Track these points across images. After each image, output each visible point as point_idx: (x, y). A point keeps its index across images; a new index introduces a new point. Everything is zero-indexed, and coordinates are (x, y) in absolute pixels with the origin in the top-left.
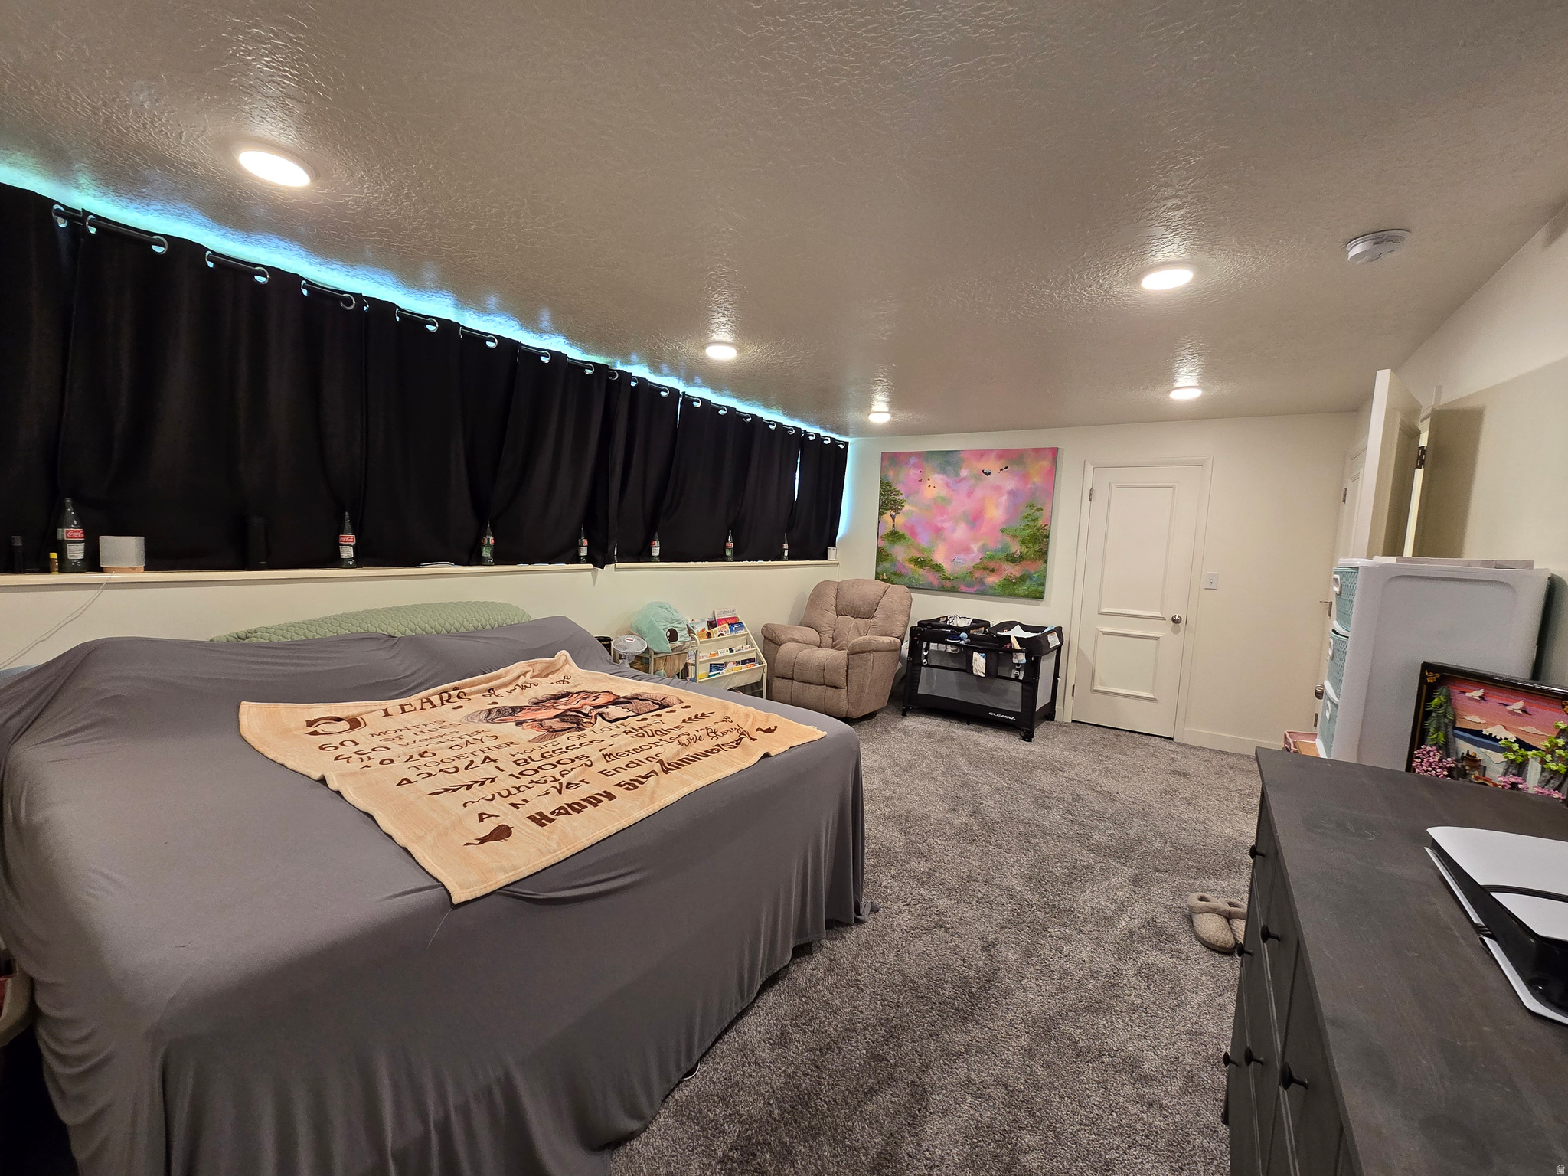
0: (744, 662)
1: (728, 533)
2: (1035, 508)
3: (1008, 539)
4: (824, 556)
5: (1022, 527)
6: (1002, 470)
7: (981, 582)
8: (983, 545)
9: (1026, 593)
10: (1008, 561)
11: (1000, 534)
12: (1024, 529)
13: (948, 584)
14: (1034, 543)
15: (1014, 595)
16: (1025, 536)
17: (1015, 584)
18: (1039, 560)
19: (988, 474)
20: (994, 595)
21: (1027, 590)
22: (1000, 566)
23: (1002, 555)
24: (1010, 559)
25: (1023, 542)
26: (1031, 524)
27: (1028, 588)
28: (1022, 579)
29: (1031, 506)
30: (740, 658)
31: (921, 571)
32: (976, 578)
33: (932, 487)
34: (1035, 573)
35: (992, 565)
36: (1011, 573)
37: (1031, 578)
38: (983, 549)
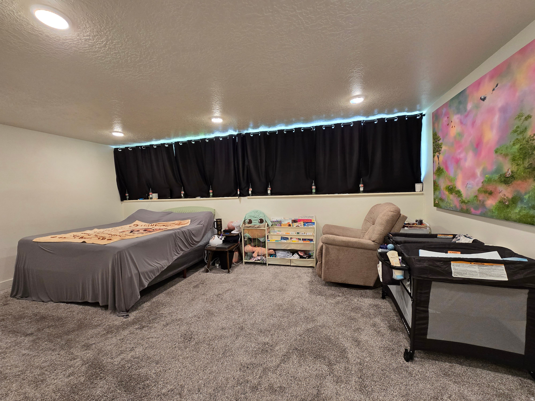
0: (303, 240)
1: (313, 182)
2: (524, 118)
3: (501, 159)
4: (413, 189)
5: (512, 143)
6: (494, 90)
7: (483, 205)
8: (484, 169)
9: (518, 217)
10: (501, 182)
11: (494, 155)
12: (514, 144)
13: (464, 206)
14: (524, 159)
15: (507, 219)
16: (515, 152)
17: (508, 206)
18: (529, 178)
19: (484, 99)
20: (492, 217)
21: (519, 214)
22: (496, 189)
23: (496, 177)
24: (503, 179)
25: (514, 160)
26: (520, 137)
27: (520, 211)
28: (515, 201)
29: (519, 116)
30: (301, 238)
31: (451, 197)
32: (480, 201)
33: (453, 127)
34: (526, 194)
35: (490, 188)
36: (505, 195)
37: (522, 200)
38: (484, 173)
